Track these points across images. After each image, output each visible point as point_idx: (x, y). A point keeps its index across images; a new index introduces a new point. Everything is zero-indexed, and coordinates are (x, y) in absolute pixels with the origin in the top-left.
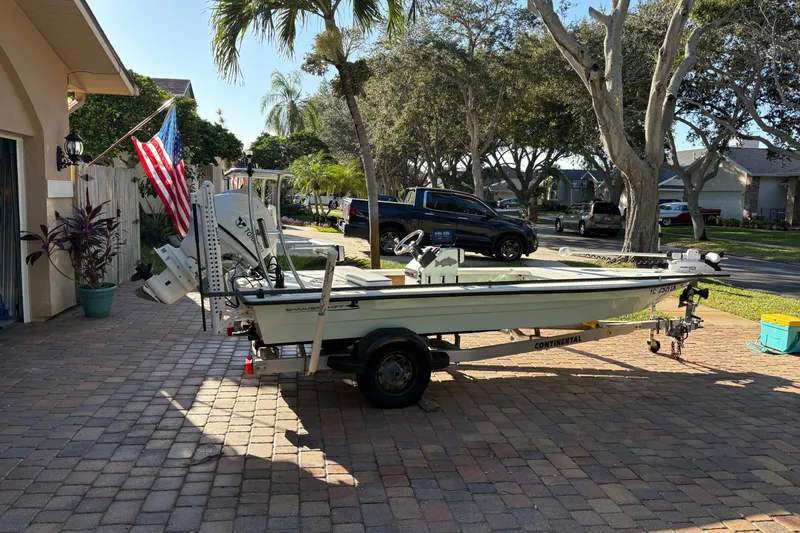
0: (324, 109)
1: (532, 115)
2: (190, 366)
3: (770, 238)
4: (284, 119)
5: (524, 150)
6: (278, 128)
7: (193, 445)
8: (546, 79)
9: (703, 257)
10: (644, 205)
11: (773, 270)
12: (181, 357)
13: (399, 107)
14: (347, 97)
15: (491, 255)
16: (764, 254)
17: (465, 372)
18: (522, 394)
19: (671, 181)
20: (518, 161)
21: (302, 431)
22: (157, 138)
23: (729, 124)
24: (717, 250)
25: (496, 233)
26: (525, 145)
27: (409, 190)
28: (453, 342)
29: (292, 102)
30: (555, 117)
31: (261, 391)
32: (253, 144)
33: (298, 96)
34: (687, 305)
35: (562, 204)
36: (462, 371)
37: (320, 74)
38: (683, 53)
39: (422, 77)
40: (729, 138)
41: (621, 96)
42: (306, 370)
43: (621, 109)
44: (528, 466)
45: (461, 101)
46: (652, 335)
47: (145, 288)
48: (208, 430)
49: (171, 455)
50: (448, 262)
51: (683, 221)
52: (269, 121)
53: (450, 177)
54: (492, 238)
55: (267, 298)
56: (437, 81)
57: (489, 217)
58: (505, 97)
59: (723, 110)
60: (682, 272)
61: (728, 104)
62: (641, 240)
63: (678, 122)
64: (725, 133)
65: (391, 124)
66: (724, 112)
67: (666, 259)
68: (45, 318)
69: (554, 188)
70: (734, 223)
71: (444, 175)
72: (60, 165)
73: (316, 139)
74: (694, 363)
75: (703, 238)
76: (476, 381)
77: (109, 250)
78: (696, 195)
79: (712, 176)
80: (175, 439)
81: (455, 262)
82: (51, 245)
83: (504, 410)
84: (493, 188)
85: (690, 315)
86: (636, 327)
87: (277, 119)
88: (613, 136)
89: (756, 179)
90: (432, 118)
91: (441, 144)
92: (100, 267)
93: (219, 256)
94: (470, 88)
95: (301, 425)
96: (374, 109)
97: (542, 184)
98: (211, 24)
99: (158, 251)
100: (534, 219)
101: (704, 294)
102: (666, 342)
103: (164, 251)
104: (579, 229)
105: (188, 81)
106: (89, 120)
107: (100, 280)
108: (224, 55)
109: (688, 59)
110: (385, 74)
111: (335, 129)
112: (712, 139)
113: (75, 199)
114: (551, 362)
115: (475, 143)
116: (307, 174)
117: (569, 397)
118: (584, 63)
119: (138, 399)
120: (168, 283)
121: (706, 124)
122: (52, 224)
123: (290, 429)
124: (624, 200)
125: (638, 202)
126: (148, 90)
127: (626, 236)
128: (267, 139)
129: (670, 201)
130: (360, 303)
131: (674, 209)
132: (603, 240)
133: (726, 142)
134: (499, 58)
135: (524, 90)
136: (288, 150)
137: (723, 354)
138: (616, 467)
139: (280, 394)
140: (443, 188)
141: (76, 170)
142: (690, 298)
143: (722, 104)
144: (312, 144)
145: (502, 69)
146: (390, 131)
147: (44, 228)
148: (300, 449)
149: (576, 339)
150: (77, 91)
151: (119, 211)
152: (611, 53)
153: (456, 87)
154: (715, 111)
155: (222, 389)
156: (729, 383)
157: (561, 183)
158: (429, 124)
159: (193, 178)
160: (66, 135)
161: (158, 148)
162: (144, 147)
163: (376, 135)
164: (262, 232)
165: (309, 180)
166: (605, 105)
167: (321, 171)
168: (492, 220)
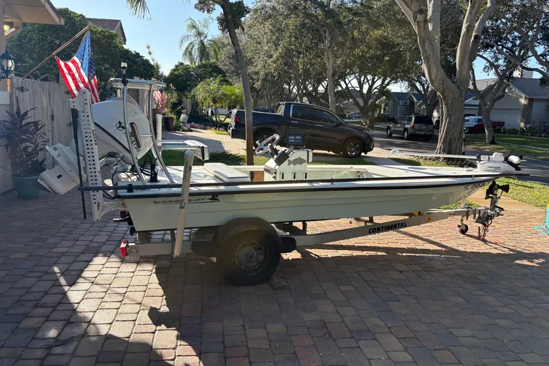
0: (224, 47)
1: (372, 52)
2: (87, 243)
3: (540, 143)
4: (196, 53)
5: (366, 77)
6: (192, 60)
7: (62, 323)
8: (383, 25)
9: (506, 159)
10: (453, 117)
11: (545, 167)
12: (83, 235)
13: (277, 45)
14: (229, 30)
15: (339, 153)
16: (536, 155)
17: (312, 251)
18: (357, 272)
19: (469, 101)
20: (361, 86)
22: (76, 58)
23: (515, 60)
24: (503, 151)
25: (344, 137)
26: (366, 73)
27: (279, 104)
28: (301, 228)
29: (202, 41)
30: (388, 54)
31: (139, 268)
32: (172, 70)
33: (206, 37)
34: (492, 197)
35: (391, 117)
36: (309, 250)
37: (208, 11)
38: (486, 3)
39: (293, 22)
40: (514, 70)
41: (439, 34)
42: (173, 253)
43: (438, 45)
44: (359, 347)
45: (321, 40)
46: (462, 220)
47: (39, 180)
48: (81, 308)
49: (39, 335)
50: (299, 161)
51: (478, 130)
52: (185, 54)
53: (313, 96)
54: (340, 140)
55: (136, 193)
56: (303, 25)
57: (338, 125)
58: (353, 38)
59: (511, 50)
60: (489, 171)
61: (514, 45)
62: (450, 144)
63: (478, 58)
64: (511, 66)
65: (271, 56)
66: (510, 50)
67: (475, 160)
69: (386, 105)
70: (514, 132)
71: (309, 94)
73: (217, 67)
74: (496, 244)
75: (493, 142)
76: (320, 258)
77: (37, 146)
78: (488, 111)
79: (501, 97)
80: (48, 317)
81: (305, 161)
83: (342, 288)
84: (343, 104)
85: (493, 206)
86: (450, 214)
87: (190, 53)
88: (432, 65)
89: (531, 100)
90: (300, 53)
91: (306, 71)
93: (97, 157)
94: (327, 30)
95: (164, 302)
96: (259, 46)
97: (377, 102)
99: (51, 149)
100: (372, 127)
101: (506, 188)
102: (474, 227)
103: (55, 149)
104: (404, 134)
105: (118, 21)
106: (34, 46)
109: (490, 7)
110: (266, 19)
111: (231, 61)
112: (502, 71)
113: (11, 105)
114: (382, 242)
115: (330, 72)
116: (208, 92)
117: (395, 275)
118: (413, 8)
119: (31, 275)
120: (59, 177)
121: (497, 60)
123: (153, 306)
124: (435, 114)
125: (449, 115)
127: (439, 141)
128: (182, 67)
129: (469, 115)
130: (220, 197)
131: (472, 121)
132: (420, 143)
133: (511, 73)
134: (349, 8)
135: (367, 33)
136: (197, 75)
137: (517, 235)
138: (438, 349)
139: (154, 270)
140: (308, 103)
141: (12, 83)
142: (495, 192)
143: (510, 45)
144: (214, 71)
145: (351, 17)
146: (269, 61)
148: (158, 328)
149: (402, 224)
150: (15, 21)
151: (53, 116)
152: (432, 3)
153: (318, 30)
154: (505, 50)
155: (108, 265)
156: (525, 262)
157: (391, 102)
158: (298, 58)
162: (66, 66)
163: (260, 64)
164: (134, 134)
165: (209, 96)
166: (427, 41)
167: (218, 90)
168: (341, 127)
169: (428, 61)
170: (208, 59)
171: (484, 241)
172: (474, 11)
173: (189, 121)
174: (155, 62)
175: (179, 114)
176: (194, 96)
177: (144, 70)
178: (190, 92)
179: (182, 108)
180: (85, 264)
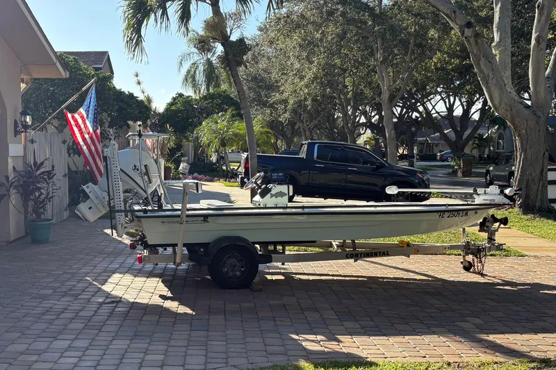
2: (104, 268)
4: (200, 77)
6: (195, 86)
7: (104, 298)
9: (502, 192)
10: (529, 152)
12: (98, 264)
14: (230, 69)
18: (330, 287)
21: (170, 295)
22: (82, 110)
27: (302, 144)
29: (208, 60)
31: (149, 279)
32: (169, 104)
34: (487, 231)
36: (294, 275)
39: (332, 30)
42: (175, 262)
46: (464, 256)
47: (76, 211)
48: (113, 293)
49: (92, 300)
50: (281, 194)
52: (186, 80)
55: (149, 214)
68: (6, 242)
72: (16, 133)
73: (228, 96)
74: (494, 277)
77: (48, 194)
80: (94, 295)
81: (286, 195)
82: (11, 189)
84: (433, 139)
85: (490, 239)
87: (193, 77)
90: (345, 70)
92: (43, 207)
93: (121, 191)
98: (122, 18)
99: (84, 187)
100: (468, 172)
101: (505, 221)
103: (88, 187)
104: (509, 181)
105: (106, 53)
107: (43, 216)
108: (133, 40)
113: (25, 157)
115: (385, 94)
116: (215, 132)
118: (457, 21)
119: (72, 280)
120: (90, 208)
122: (11, 176)
123: (162, 294)
126: (74, 68)
128: (181, 99)
130: (209, 219)
136: (201, 109)
139: (160, 281)
141: (26, 136)
144: (224, 102)
147: (7, 178)
148: (166, 301)
149: (384, 253)
150: (25, 77)
151: (53, 167)
152: (499, 5)
155: (125, 277)
159: (110, 139)
160: (20, 111)
161: (82, 117)
162: (73, 117)
163: (287, 88)
164: (147, 173)
165: (216, 138)
166: (482, 58)
167: (228, 129)
168: (383, 170)
169: (487, 83)
170: (218, 85)
171: (482, 275)
172: (543, 18)
173: (191, 172)
174: (146, 94)
175: (177, 163)
176: (197, 138)
177: (139, 113)
178: (192, 133)
179: (182, 155)
180: (107, 277)
